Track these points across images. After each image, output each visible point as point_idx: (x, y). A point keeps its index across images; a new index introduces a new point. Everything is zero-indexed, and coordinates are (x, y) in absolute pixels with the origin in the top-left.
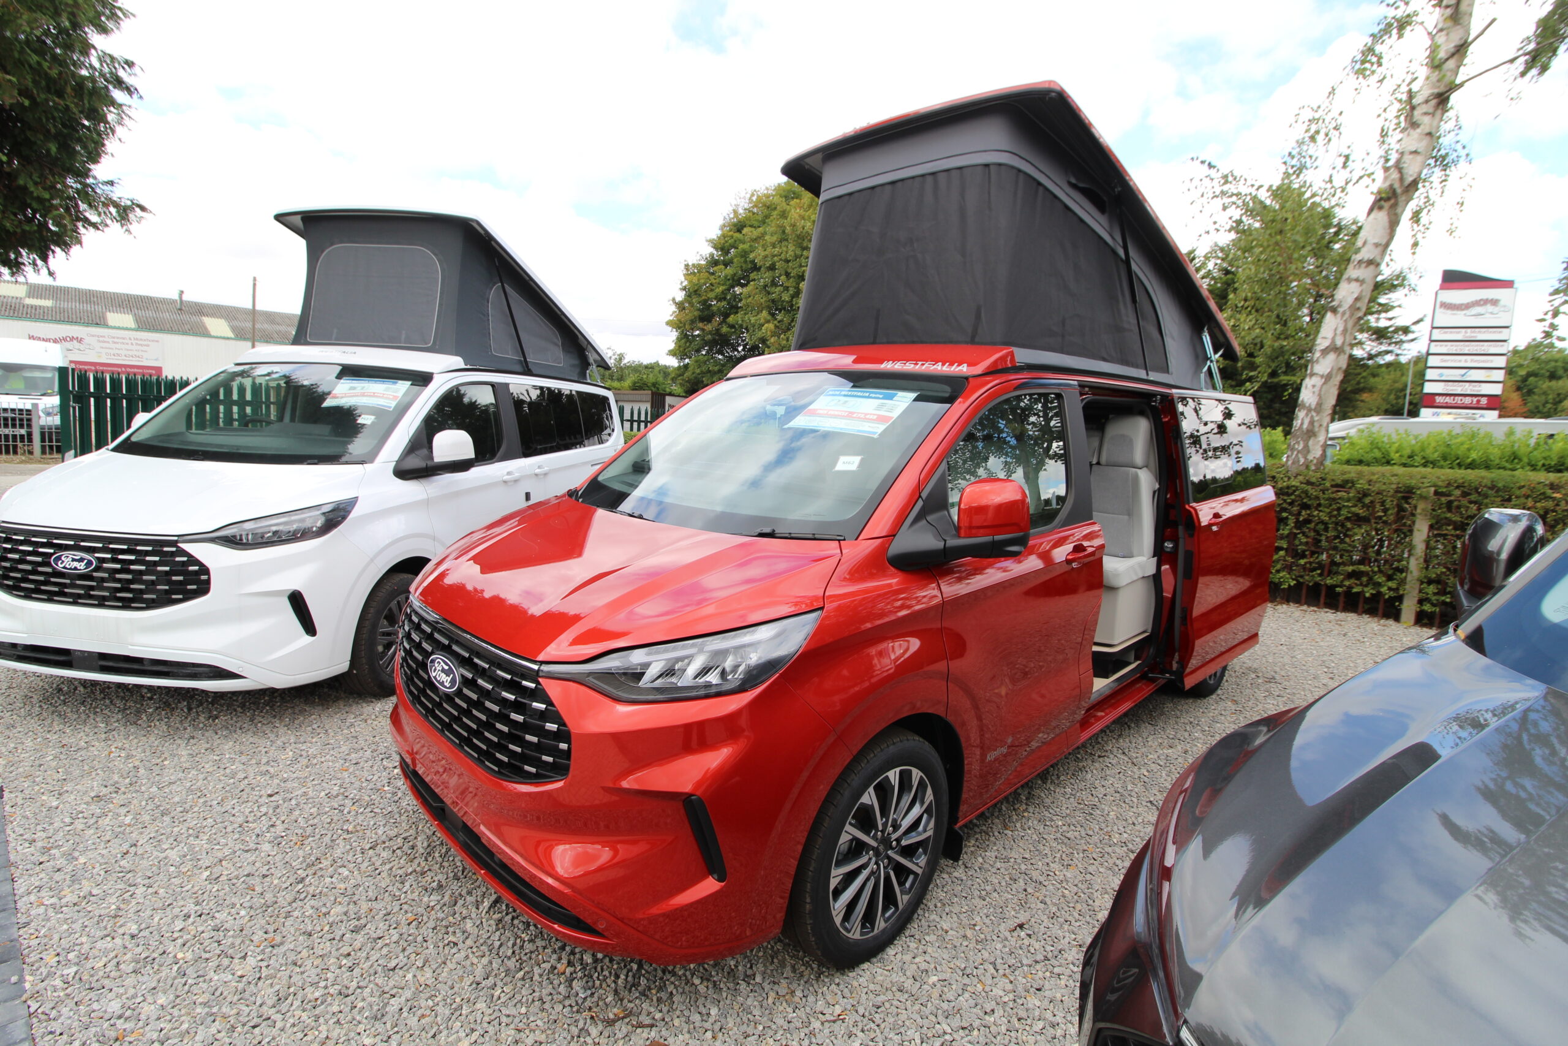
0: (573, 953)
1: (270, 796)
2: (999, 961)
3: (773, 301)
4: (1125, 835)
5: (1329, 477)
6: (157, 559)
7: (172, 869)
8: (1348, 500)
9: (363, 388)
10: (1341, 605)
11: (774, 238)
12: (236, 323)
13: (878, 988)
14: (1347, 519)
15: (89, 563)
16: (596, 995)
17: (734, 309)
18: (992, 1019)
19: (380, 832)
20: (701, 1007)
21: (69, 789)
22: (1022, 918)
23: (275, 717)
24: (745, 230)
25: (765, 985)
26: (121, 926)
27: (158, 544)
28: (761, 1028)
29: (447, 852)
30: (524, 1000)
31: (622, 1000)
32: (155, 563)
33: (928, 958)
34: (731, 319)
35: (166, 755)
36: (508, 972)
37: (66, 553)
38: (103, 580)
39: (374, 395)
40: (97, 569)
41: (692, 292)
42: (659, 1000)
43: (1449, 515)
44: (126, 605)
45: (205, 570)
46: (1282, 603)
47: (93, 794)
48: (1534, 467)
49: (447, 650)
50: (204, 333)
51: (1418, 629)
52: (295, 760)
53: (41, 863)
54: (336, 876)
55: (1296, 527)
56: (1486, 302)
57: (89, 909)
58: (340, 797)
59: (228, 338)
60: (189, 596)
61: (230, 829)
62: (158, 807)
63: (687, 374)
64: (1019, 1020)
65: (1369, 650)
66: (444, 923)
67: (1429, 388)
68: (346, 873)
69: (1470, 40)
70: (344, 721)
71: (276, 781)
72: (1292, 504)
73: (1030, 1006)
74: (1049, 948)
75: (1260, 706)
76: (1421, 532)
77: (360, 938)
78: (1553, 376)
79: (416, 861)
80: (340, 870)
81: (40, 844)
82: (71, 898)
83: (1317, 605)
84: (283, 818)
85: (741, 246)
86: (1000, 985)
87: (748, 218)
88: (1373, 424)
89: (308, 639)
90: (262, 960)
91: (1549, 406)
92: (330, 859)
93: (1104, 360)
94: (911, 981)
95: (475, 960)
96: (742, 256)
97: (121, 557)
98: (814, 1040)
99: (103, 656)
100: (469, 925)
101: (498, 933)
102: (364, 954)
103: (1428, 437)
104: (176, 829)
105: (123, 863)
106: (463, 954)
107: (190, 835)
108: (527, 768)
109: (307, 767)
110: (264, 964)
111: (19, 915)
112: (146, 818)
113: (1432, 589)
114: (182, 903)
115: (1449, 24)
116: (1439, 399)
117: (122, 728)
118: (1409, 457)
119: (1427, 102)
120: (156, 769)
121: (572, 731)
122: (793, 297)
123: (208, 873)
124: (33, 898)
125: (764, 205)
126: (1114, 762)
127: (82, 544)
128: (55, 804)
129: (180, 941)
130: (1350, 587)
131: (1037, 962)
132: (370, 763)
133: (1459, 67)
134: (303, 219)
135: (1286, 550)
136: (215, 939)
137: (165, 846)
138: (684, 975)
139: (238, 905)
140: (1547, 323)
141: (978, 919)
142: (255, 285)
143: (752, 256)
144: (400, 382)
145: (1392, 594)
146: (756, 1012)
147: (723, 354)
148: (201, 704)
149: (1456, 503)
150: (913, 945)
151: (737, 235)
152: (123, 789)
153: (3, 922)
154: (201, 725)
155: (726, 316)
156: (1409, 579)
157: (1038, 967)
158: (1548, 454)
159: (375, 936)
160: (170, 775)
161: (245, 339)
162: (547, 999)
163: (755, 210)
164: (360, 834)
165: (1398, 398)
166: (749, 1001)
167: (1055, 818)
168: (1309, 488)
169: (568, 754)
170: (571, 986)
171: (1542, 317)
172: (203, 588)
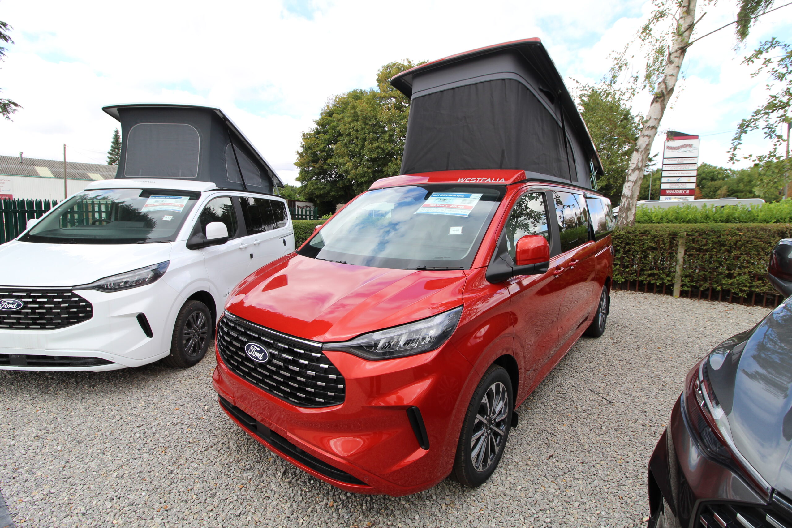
0: (334, 495)
1: (139, 427)
2: (548, 475)
3: (350, 151)
4: (584, 407)
5: (638, 229)
6: (60, 300)
7: (95, 473)
8: (647, 240)
9: (163, 201)
10: (646, 290)
11: (350, 120)
12: (54, 169)
13: (494, 495)
14: (647, 249)
15: (19, 305)
16: (353, 516)
17: (329, 156)
18: (554, 504)
19: (208, 441)
20: (410, 515)
21: (19, 433)
22: (551, 452)
23: (128, 383)
24: (334, 115)
25: (438, 500)
26: (74, 509)
27: (60, 292)
28: (443, 523)
29: (248, 449)
30: (316, 523)
31: (367, 517)
32: (59, 303)
33: (513, 477)
34: (329, 161)
35: (71, 409)
36: (303, 509)
37: (4, 300)
38: (27, 314)
39: (170, 205)
40: (24, 308)
41: (307, 148)
42: (387, 514)
43: (693, 245)
44: (43, 327)
45: (89, 305)
46: (618, 290)
47: (34, 435)
48: (716, 221)
49: (258, 340)
50: (37, 175)
51: (681, 299)
52: (147, 406)
53: (14, 478)
54: (191, 468)
55: (624, 254)
56: (686, 146)
57: (52, 501)
58: (180, 424)
59: (50, 178)
60: (80, 320)
61: (121, 448)
62: (75, 439)
63: (307, 190)
64: (566, 502)
65: (663, 310)
66: (259, 487)
67: (663, 187)
68: (196, 465)
69: (695, 22)
70: (168, 382)
71: (140, 419)
72: (621, 243)
73: (569, 495)
74: (569, 466)
75: (624, 340)
76: (681, 254)
77: (216, 501)
78: (713, 179)
79: (233, 455)
80: (192, 464)
81: (10, 467)
82: (38, 496)
83: (635, 290)
84: (151, 439)
85: (332, 124)
86: (552, 486)
87: (335, 110)
88: (644, 204)
89: (149, 339)
90: (163, 519)
91: (712, 193)
92: (184, 459)
93: (555, 176)
94: (509, 490)
95: (283, 505)
96: (333, 129)
97: (38, 300)
98: (472, 526)
99: (28, 357)
100: (273, 486)
101: (291, 489)
102: (221, 509)
103: (669, 209)
104: (90, 451)
105: (64, 473)
106: (275, 503)
107: (99, 453)
108: (318, 399)
109: (155, 409)
110: (165, 521)
111: (10, 509)
112: (70, 446)
113: (687, 280)
114: (106, 492)
115: (685, 15)
116: (668, 192)
117: (40, 396)
118: (661, 219)
119: (676, 51)
120: (68, 418)
121: (346, 378)
122: (360, 149)
123: (116, 473)
124: (15, 498)
125: (343, 103)
126: (567, 371)
127: (14, 294)
128: (13, 443)
129: (113, 514)
130: (650, 281)
131: (565, 473)
132: (190, 404)
133: (690, 35)
134: (118, 110)
135: (620, 265)
136: (132, 510)
137: (86, 461)
138: (395, 500)
139: (140, 490)
140: (731, 153)
141: (530, 455)
142: (65, 148)
143: (338, 129)
144: (183, 197)
145: (669, 283)
146: (439, 515)
147: (325, 179)
148: (83, 379)
149: (696, 239)
150: (504, 472)
151: (330, 118)
152: (51, 431)
153: (1, 514)
154: (87, 391)
155: (326, 160)
156: (676, 275)
157: (567, 475)
158: (721, 215)
159: (224, 498)
160: (76, 421)
161: (60, 178)
162: (328, 521)
163: (338, 105)
164: (197, 443)
165: (645, 192)
166: (433, 510)
167: (548, 401)
168: (629, 235)
169: (343, 390)
170: (338, 513)
171: (729, 150)
172: (89, 315)
